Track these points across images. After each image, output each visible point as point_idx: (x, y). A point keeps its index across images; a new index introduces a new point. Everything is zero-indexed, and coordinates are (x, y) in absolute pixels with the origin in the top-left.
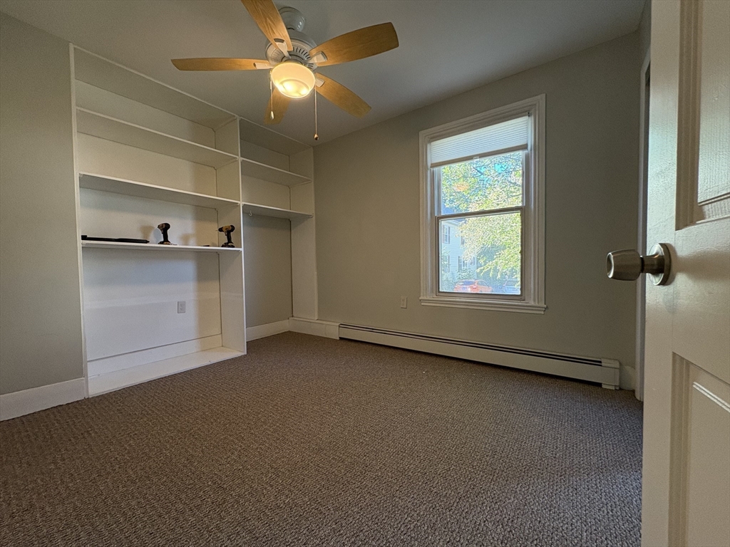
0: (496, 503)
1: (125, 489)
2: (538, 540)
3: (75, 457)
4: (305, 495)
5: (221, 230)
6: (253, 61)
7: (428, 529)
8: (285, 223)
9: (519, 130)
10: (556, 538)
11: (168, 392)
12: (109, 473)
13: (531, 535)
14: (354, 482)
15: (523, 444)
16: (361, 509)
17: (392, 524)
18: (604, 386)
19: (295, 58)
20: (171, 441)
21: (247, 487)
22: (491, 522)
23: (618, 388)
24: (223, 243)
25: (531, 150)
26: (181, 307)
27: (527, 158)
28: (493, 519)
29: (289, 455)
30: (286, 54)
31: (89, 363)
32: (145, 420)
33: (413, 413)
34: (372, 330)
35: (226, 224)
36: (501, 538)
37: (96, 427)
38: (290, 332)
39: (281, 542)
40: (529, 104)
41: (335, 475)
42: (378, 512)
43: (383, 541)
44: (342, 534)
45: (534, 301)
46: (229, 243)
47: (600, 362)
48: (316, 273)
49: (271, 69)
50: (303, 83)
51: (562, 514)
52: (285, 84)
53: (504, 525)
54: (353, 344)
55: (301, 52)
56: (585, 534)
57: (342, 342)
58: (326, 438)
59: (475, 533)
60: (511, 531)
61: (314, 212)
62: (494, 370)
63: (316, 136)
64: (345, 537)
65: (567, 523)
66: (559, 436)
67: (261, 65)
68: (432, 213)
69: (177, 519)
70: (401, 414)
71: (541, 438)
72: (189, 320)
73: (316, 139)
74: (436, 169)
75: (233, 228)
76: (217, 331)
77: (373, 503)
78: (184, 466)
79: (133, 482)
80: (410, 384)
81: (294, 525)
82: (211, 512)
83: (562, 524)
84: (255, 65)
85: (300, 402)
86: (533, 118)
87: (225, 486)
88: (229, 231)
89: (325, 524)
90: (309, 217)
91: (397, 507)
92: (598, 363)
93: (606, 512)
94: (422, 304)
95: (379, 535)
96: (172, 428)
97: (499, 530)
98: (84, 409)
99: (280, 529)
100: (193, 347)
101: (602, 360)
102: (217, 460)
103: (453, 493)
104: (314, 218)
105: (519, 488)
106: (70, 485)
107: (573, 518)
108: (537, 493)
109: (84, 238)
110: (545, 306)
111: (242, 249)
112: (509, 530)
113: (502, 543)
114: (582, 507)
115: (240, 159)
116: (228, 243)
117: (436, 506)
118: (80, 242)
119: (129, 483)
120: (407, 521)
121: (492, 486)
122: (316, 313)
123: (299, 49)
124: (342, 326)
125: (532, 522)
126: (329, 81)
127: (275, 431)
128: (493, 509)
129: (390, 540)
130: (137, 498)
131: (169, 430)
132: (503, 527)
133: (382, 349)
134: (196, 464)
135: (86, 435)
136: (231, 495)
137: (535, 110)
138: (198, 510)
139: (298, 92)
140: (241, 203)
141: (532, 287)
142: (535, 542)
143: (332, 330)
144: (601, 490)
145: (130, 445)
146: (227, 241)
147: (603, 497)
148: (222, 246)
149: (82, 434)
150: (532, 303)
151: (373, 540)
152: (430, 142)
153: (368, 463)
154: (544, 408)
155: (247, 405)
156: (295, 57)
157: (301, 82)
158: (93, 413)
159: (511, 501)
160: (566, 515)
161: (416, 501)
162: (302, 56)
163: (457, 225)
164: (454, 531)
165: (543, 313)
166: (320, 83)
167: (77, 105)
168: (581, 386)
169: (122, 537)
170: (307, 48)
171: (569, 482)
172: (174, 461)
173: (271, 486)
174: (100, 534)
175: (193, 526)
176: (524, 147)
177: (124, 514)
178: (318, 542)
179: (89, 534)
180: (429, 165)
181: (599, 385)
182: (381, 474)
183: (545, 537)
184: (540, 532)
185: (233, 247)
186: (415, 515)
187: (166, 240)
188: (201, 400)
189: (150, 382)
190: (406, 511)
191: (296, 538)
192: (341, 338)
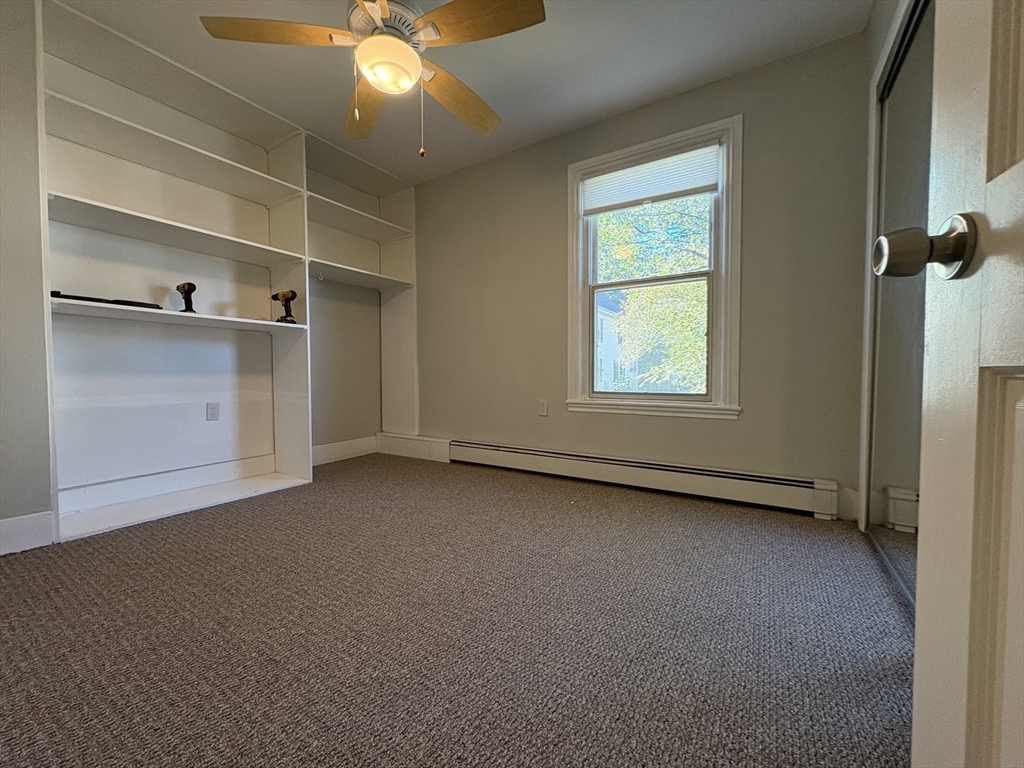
0: (683, 665)
1: (115, 668)
2: (744, 711)
3: (31, 624)
4: (402, 665)
5: (275, 297)
6: (329, 31)
7: (587, 704)
8: (372, 294)
9: (706, 164)
10: (768, 707)
11: (189, 532)
12: (88, 647)
13: (734, 705)
14: (476, 645)
15: (715, 589)
16: (488, 681)
17: (534, 699)
18: (816, 516)
19: (392, 31)
20: (192, 599)
21: (312, 658)
22: (677, 690)
23: (835, 518)
24: (279, 317)
25: (722, 193)
26: (212, 412)
27: (717, 204)
28: (679, 686)
29: (377, 612)
30: (379, 23)
31: (60, 494)
32: (152, 570)
33: (559, 554)
34: (498, 448)
35: (282, 288)
36: (693, 710)
37: (68, 582)
38: (376, 453)
39: (366, 732)
40: (721, 128)
41: (448, 637)
42: (513, 684)
43: (521, 723)
44: (459, 716)
45: (725, 402)
46: (288, 317)
47: (812, 483)
48: (416, 368)
49: (355, 47)
50: (404, 70)
51: (775, 676)
52: (378, 69)
53: (696, 693)
54: (470, 468)
55: (402, 21)
56: (808, 700)
57: (455, 466)
58: (434, 589)
59: (655, 706)
60: (705, 701)
61: (415, 280)
62: (669, 499)
63: (422, 150)
64: (464, 720)
65: (782, 687)
66: (762, 578)
67: (341, 40)
68: (585, 281)
69: (200, 708)
70: (542, 556)
71: (739, 581)
72: (224, 432)
73: (422, 154)
74: (590, 218)
75: (294, 295)
76: (268, 448)
77: (506, 672)
78: (212, 633)
79: (130, 658)
80: (553, 517)
81: (387, 707)
82: (256, 695)
83: (775, 689)
84: (331, 38)
85: (394, 543)
86: (725, 146)
87: (278, 658)
88: (288, 299)
89: (433, 703)
90: (406, 286)
91: (541, 676)
92: (809, 485)
93: (833, 670)
94: (570, 409)
95: (515, 714)
96: (195, 581)
97: (688, 700)
98: (50, 557)
99: (365, 713)
100: (230, 471)
101: (816, 481)
102: (266, 624)
103: (621, 655)
104: (415, 288)
105: (713, 645)
106: (22, 665)
107: (790, 680)
108: (739, 650)
109: (55, 294)
110: (739, 408)
111: (307, 327)
112: (703, 699)
113: (694, 717)
114: (800, 666)
115: (306, 194)
116: (286, 317)
117: (597, 673)
118: (48, 300)
119: (122, 659)
120: (555, 694)
121: (675, 644)
122: (417, 427)
123: (398, 17)
124: (455, 443)
125: (734, 688)
126: (441, 73)
127: (355, 582)
128: (679, 673)
129: (532, 721)
130: (136, 680)
131: (189, 584)
132: (694, 696)
133: (512, 474)
134: (231, 629)
135: (52, 594)
136: (288, 670)
137: (728, 138)
138: (235, 692)
139: (395, 83)
140: (307, 259)
141: (722, 381)
142: (740, 714)
143: (440, 450)
144: (824, 643)
145: (125, 606)
146: (284, 314)
147: (828, 652)
148: (278, 321)
149: (46, 592)
150: (721, 405)
151: (507, 722)
152: (583, 180)
153: (496, 620)
154: (740, 544)
155: (312, 549)
156: (392, 28)
157: (401, 68)
158: (67, 563)
159: (703, 662)
160: (780, 677)
161: (568, 667)
162: (403, 29)
163: (612, 317)
164: (626, 703)
165: (735, 418)
166: (428, 76)
167: (46, 88)
168: (786, 516)
169: (108, 736)
170: (410, 17)
171: (781, 635)
172: (197, 625)
173: (351, 655)
174: (71, 734)
175: (226, 716)
176: (713, 188)
177: (114, 703)
178: (424, 729)
179: (52, 735)
180: (582, 212)
181: (810, 514)
182: (517, 633)
183: (754, 706)
184: (747, 701)
185: (295, 323)
186: (568, 685)
187: (189, 308)
188: (242, 543)
189: (160, 521)
190: (554, 680)
191: (389, 725)
192: (452, 461)
